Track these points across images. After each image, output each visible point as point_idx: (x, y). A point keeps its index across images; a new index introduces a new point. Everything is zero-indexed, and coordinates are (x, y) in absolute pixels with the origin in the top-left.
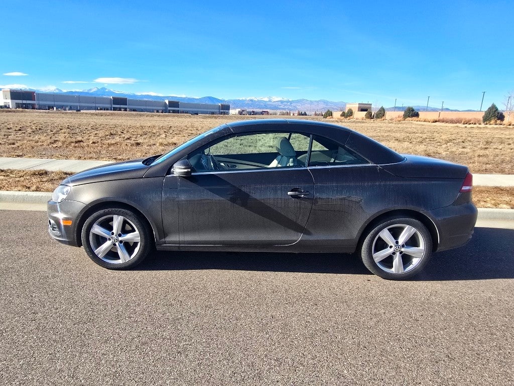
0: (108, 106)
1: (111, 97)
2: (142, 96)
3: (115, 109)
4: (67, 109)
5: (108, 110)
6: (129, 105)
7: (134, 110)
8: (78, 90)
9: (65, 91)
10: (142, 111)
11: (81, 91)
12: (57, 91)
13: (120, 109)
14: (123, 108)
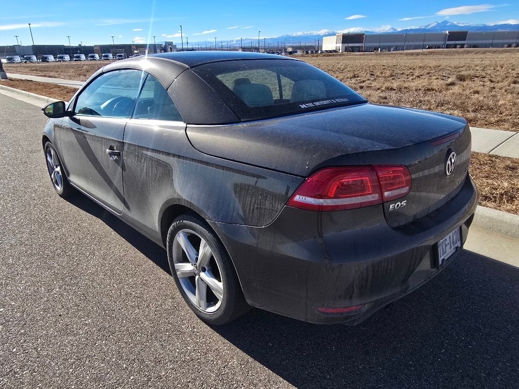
0: (441, 43)
1: (447, 32)
2: (497, 27)
3: (448, 46)
4: (392, 49)
5: (439, 47)
6: (469, 40)
7: (475, 46)
8: (413, 28)
9: (399, 30)
10: (486, 46)
11: (417, 28)
12: (392, 31)
13: (455, 46)
14: (460, 44)
